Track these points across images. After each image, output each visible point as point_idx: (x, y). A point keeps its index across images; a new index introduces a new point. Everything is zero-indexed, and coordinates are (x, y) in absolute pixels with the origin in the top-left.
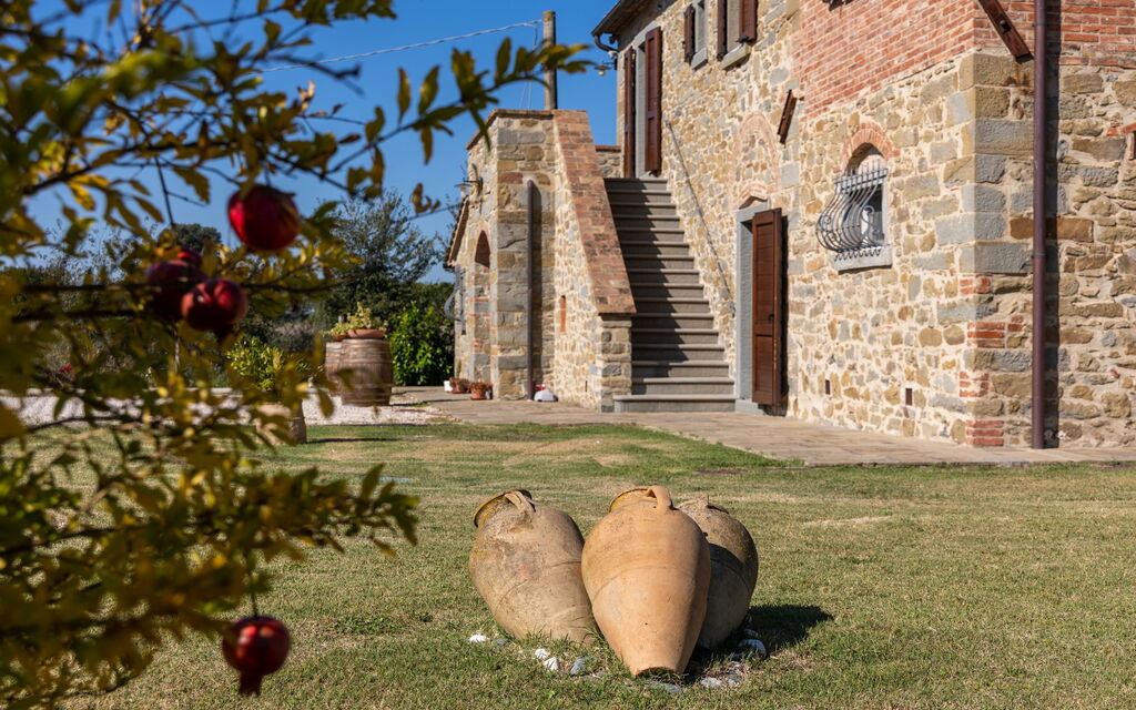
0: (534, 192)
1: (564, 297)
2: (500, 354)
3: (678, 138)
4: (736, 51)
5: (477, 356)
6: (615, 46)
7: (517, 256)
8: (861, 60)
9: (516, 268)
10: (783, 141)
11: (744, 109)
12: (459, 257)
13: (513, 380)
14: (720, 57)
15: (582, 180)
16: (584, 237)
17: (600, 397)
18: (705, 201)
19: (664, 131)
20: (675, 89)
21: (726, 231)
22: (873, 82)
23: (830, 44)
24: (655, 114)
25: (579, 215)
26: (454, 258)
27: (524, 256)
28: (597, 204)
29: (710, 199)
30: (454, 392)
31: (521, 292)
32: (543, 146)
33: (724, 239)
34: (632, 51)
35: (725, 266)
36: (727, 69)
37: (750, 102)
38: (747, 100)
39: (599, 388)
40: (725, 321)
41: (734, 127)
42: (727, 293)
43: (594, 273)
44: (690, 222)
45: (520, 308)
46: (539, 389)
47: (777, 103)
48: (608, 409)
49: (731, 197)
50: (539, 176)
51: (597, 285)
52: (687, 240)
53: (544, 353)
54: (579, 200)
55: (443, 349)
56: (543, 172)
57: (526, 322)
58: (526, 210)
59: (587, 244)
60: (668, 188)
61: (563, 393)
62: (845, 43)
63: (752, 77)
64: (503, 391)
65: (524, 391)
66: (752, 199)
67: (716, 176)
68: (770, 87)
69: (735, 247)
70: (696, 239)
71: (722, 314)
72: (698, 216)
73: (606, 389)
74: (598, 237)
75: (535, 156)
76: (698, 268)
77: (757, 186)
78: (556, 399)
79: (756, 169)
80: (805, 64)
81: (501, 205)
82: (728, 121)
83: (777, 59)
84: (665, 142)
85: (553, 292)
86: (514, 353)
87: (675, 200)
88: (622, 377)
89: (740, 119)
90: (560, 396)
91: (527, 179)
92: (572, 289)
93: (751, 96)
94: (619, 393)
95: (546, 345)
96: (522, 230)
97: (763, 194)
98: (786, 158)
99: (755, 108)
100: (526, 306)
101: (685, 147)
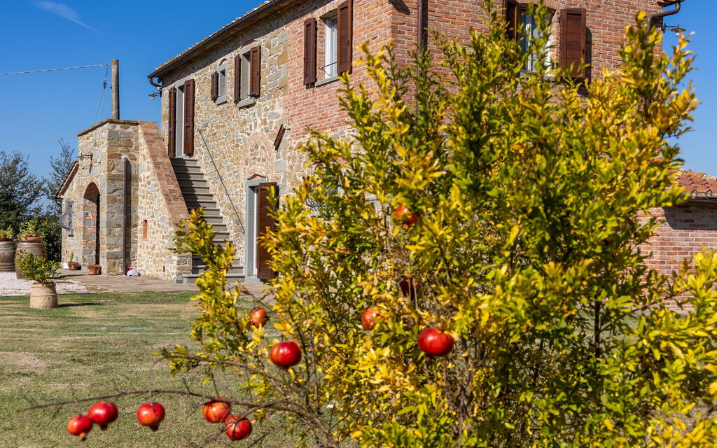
0: (127, 164)
1: (146, 221)
2: (107, 251)
3: (205, 139)
4: (247, 100)
5: (84, 250)
6: (161, 84)
7: (118, 198)
8: (325, 116)
9: (117, 204)
10: (277, 149)
11: (251, 130)
12: (66, 193)
13: (115, 264)
14: (236, 102)
15: (159, 160)
16: (164, 191)
17: (175, 276)
18: (224, 173)
19: (195, 134)
20: (203, 113)
21: (238, 190)
22: (333, 127)
23: (307, 105)
24: (190, 124)
25: (160, 179)
26: (63, 193)
27: (122, 198)
28: (168, 173)
29: (227, 173)
30: (70, 269)
31: (120, 217)
32: (133, 140)
33: (237, 193)
34: (174, 89)
35: (237, 208)
36: (240, 108)
37: (256, 127)
38: (253, 125)
39: (175, 271)
40: (237, 236)
41: (244, 138)
42: (239, 222)
43: (171, 210)
44: (213, 183)
45: (119, 226)
46: (129, 269)
47: (273, 129)
48: (179, 282)
49: (242, 173)
50: (130, 156)
51: (173, 217)
52: (211, 192)
53: (132, 250)
54: (158, 171)
55: (53, 244)
56: (132, 153)
57: (122, 233)
58: (123, 174)
59: (166, 195)
60: (198, 164)
61: (145, 271)
62: (316, 106)
63: (256, 115)
64: (109, 270)
65: (121, 270)
66: (255, 175)
67: (231, 161)
68: (268, 121)
69: (245, 198)
70: (218, 192)
71: (235, 231)
72: (219, 181)
73: (179, 271)
74: (171, 191)
75: (128, 145)
76: (218, 207)
77: (260, 168)
78: (140, 275)
79: (259, 160)
80: (291, 113)
81: (109, 171)
82: (240, 134)
83: (273, 108)
84: (196, 139)
85: (138, 217)
86: (115, 250)
87: (203, 170)
88: (187, 265)
89: (249, 134)
90: (142, 273)
91: (123, 157)
92: (153, 217)
93: (256, 124)
94: (186, 273)
95: (133, 246)
96: (121, 184)
97: (263, 174)
98: (278, 157)
99: (258, 130)
100: (123, 225)
101: (210, 144)
